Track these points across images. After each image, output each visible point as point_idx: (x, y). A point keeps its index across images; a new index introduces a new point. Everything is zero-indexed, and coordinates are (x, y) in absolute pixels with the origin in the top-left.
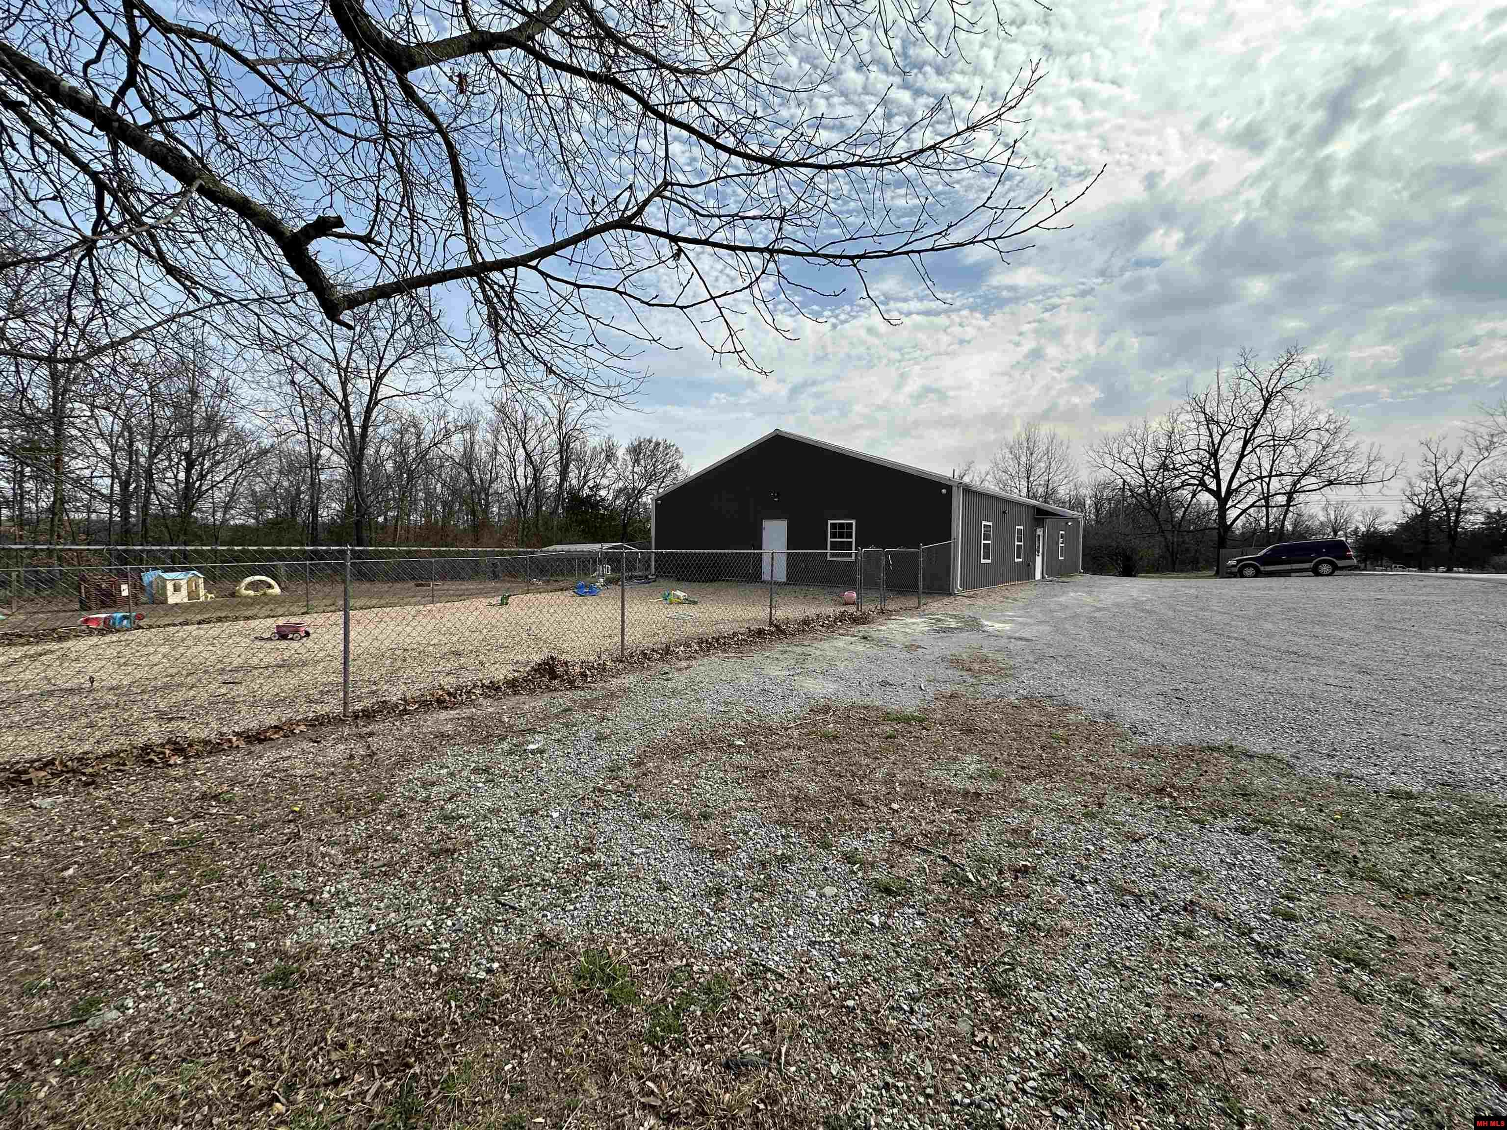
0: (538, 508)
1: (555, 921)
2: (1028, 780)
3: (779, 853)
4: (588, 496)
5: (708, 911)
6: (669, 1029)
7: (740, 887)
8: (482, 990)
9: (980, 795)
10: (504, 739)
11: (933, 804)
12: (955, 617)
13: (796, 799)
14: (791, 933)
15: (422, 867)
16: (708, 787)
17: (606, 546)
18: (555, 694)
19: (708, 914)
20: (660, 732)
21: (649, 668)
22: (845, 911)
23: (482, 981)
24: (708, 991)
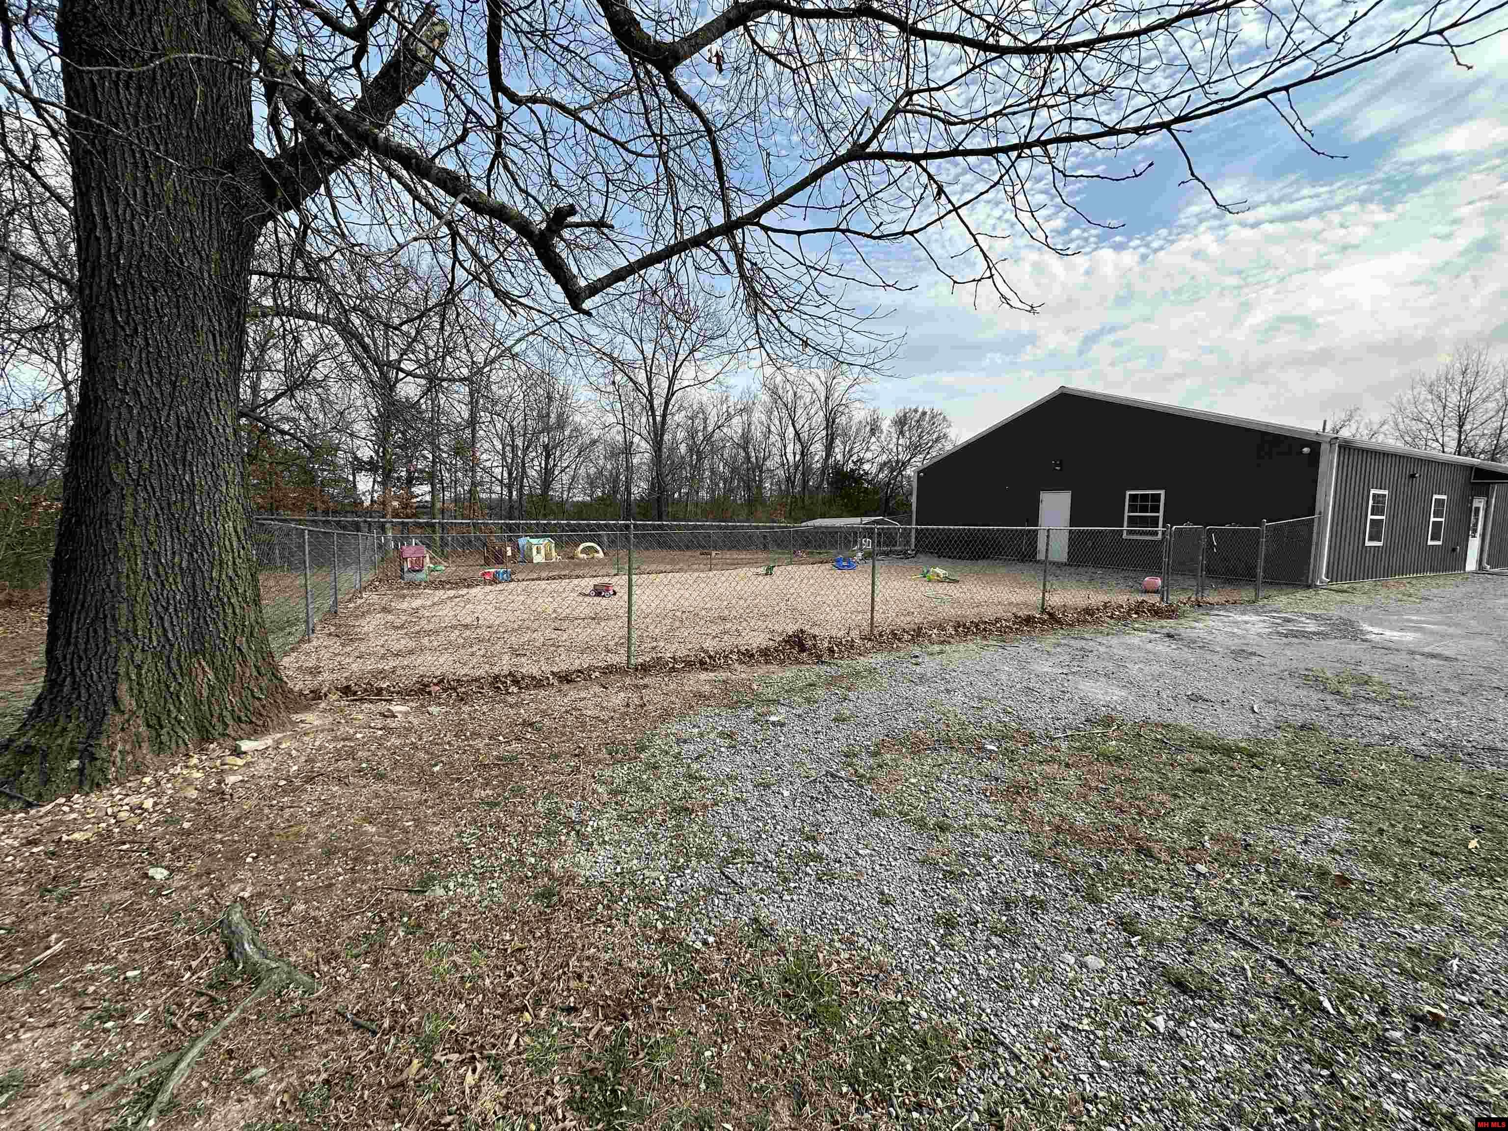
0: (805, 482)
1: (771, 908)
2: (1443, 876)
3: (1029, 893)
4: (852, 470)
5: (934, 942)
6: (874, 1075)
7: (975, 924)
8: (696, 961)
9: (1350, 881)
10: (751, 707)
11: (1263, 877)
12: (1315, 617)
13: (1058, 829)
14: (1035, 1003)
15: (664, 821)
16: (948, 794)
17: (866, 520)
18: (804, 667)
19: (933, 948)
20: (902, 721)
21: (898, 649)
22: (1114, 997)
23: (698, 951)
24: (924, 1044)
